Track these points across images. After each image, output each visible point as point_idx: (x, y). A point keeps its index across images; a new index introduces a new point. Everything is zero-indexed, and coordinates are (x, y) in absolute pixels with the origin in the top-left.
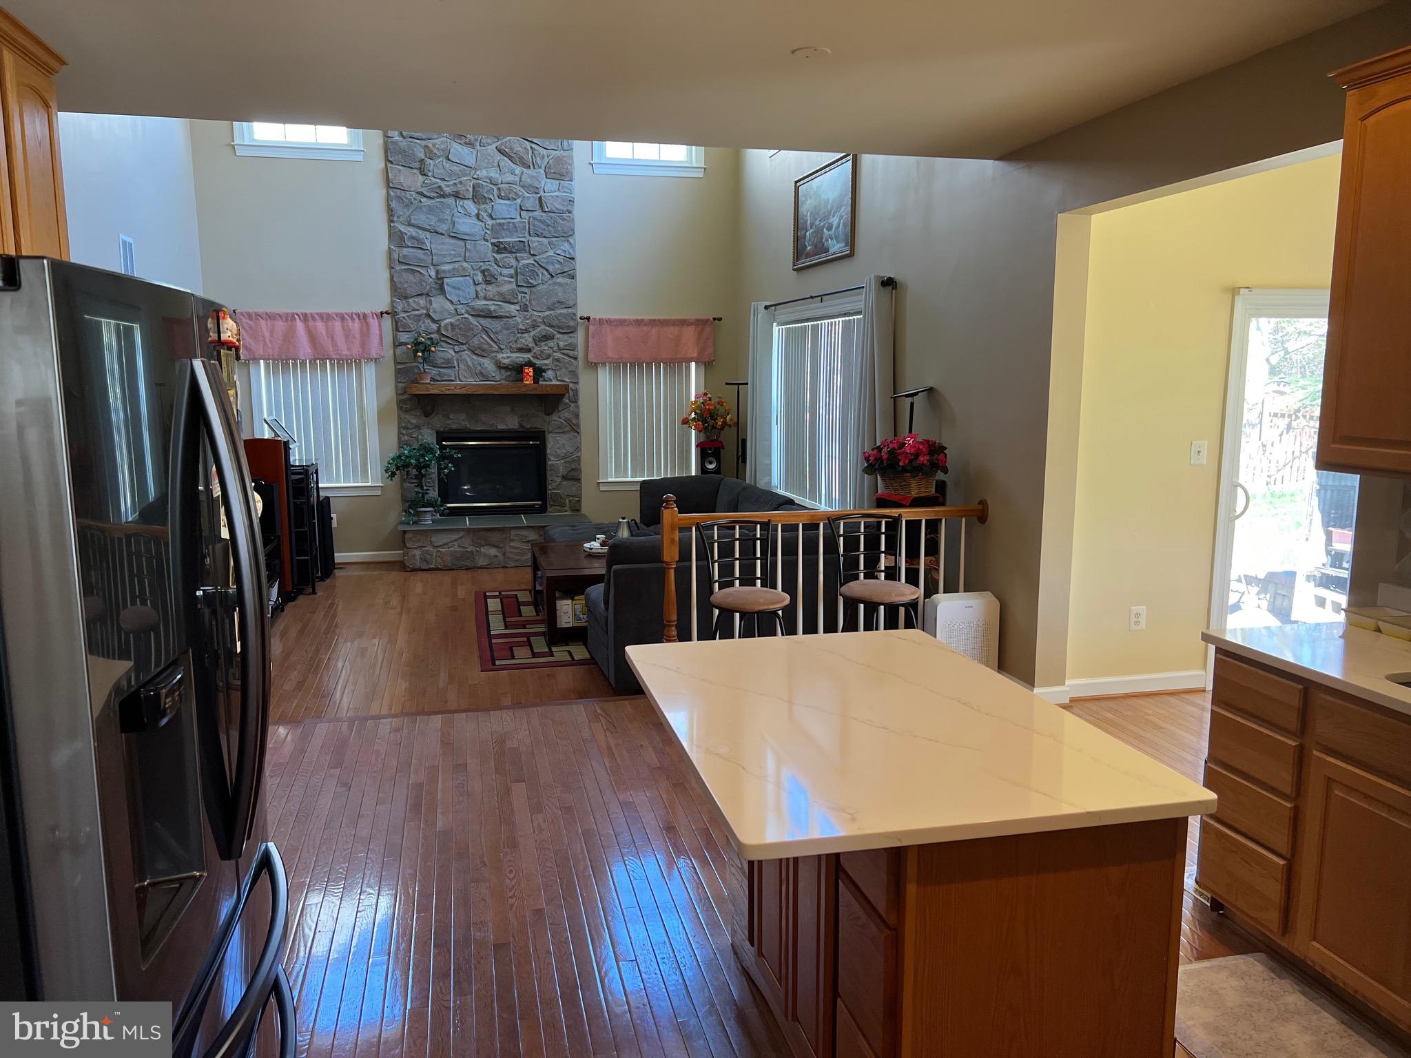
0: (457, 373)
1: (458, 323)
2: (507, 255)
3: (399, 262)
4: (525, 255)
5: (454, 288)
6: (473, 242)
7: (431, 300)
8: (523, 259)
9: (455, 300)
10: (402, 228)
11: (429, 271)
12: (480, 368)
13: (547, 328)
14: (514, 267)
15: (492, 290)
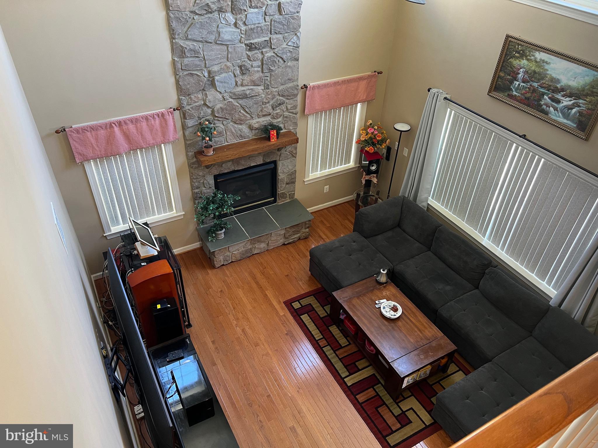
0: (225, 139)
1: (225, 107)
2: (256, 52)
3: (182, 69)
4: (267, 49)
5: (222, 82)
6: (233, 46)
7: (206, 94)
8: (266, 52)
9: (223, 91)
10: (181, 43)
11: (203, 72)
12: (240, 132)
13: (281, 98)
14: (260, 59)
15: (247, 78)
